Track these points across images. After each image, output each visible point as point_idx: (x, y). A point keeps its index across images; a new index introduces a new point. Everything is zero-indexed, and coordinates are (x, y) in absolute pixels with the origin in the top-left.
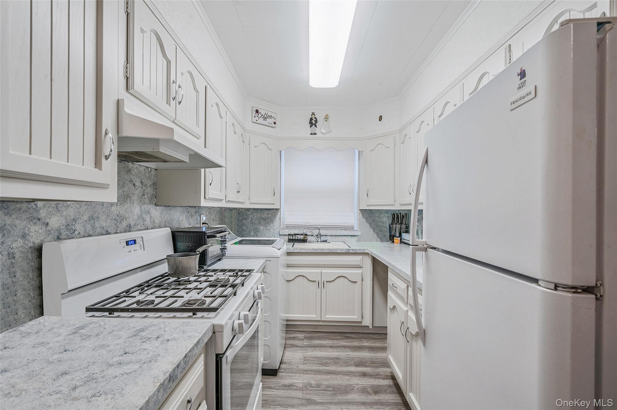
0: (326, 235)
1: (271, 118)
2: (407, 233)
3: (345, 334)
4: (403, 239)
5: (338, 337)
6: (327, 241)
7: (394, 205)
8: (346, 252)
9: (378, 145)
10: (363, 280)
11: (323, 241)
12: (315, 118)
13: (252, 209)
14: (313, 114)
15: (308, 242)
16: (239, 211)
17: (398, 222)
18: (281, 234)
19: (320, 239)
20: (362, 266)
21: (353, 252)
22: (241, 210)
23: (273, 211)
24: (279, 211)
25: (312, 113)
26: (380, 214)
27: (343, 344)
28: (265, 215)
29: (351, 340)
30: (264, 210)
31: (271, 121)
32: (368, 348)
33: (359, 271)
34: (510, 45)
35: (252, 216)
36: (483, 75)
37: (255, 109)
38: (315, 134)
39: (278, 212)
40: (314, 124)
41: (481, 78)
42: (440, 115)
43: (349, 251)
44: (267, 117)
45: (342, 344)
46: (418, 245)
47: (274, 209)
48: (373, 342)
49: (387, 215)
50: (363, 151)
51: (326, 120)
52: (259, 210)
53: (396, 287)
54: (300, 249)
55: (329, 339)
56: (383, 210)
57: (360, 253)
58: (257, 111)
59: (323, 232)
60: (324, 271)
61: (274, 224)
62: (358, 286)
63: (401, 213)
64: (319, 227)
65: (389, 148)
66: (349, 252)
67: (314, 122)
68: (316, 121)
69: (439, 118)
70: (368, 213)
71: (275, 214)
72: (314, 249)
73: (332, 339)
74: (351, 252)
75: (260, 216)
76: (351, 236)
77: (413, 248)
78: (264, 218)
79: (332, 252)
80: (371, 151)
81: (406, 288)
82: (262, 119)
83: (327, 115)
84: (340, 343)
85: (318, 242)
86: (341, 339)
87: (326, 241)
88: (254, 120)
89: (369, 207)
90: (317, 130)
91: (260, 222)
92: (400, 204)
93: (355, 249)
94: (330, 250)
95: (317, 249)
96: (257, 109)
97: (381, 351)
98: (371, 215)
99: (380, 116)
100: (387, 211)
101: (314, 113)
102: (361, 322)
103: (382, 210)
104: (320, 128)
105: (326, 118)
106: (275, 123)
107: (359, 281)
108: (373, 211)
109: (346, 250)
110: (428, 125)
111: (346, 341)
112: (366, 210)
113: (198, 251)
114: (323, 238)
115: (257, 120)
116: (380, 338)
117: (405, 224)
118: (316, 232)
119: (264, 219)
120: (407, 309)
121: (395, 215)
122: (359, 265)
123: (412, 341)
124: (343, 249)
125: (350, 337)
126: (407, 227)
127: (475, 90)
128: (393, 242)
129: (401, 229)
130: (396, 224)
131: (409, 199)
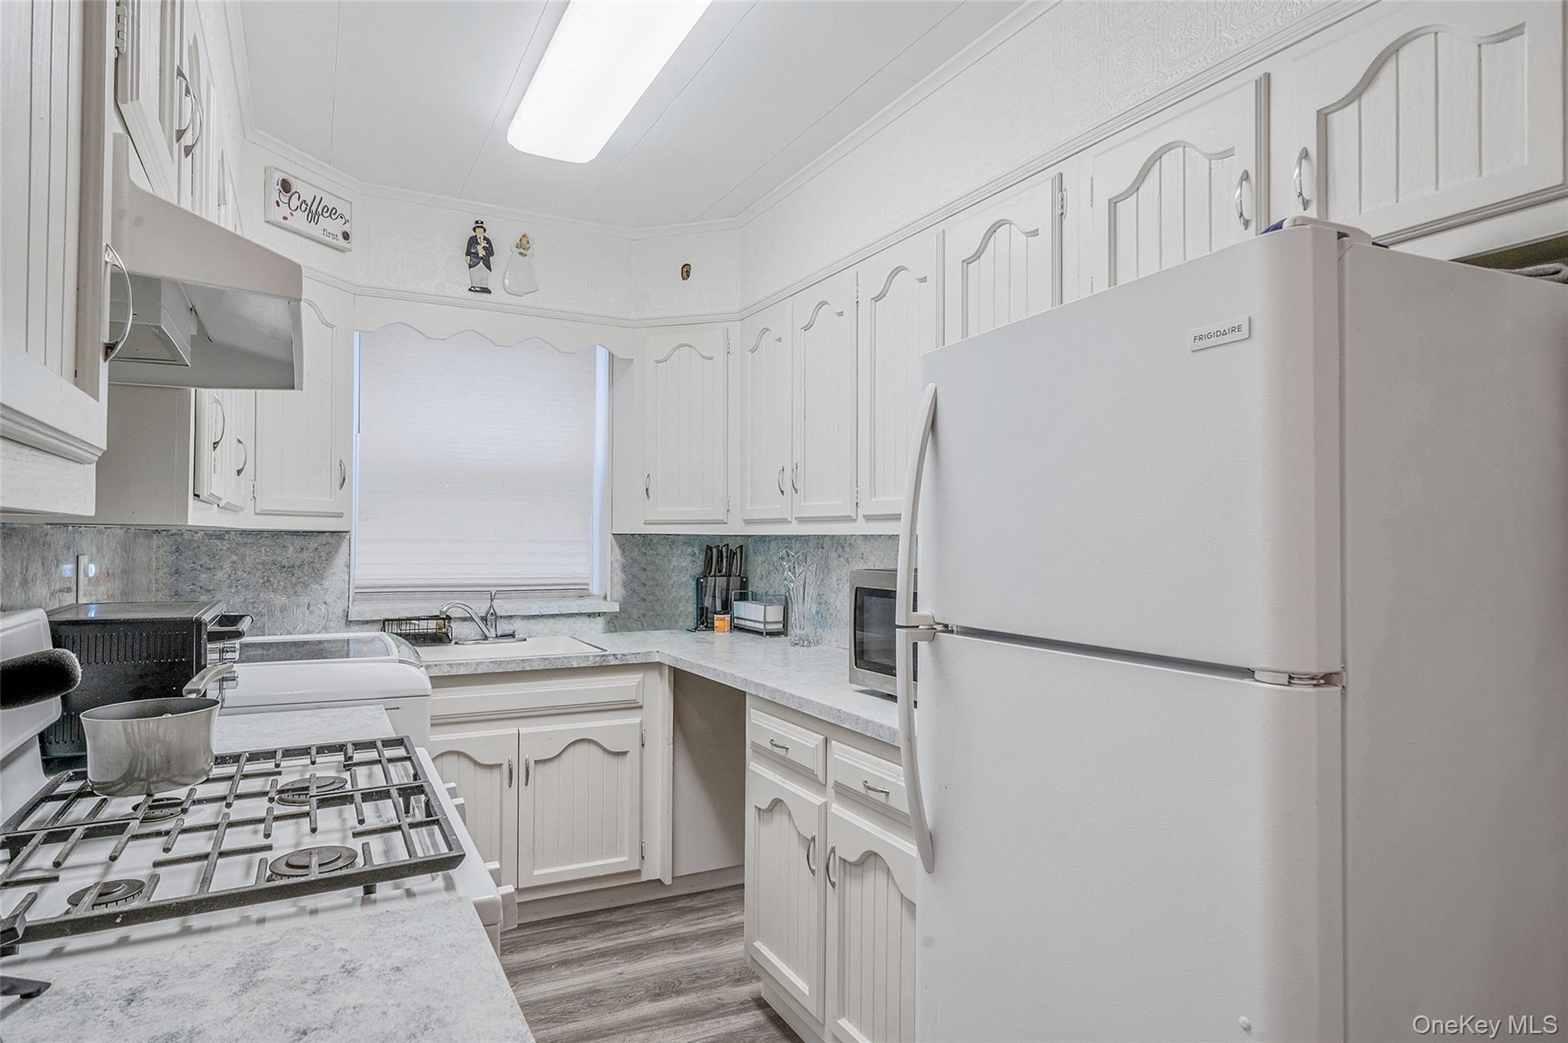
0: (511, 616)
1: (333, 217)
2: (745, 600)
3: (593, 918)
4: (737, 618)
5: (575, 931)
6: (516, 636)
7: (726, 521)
8: (597, 665)
9: (678, 347)
10: (643, 745)
11: (502, 636)
12: (485, 239)
13: (236, 531)
14: (479, 225)
15: (453, 642)
16: (180, 540)
17: (720, 571)
18: (352, 617)
19: (493, 630)
20: (641, 704)
21: (617, 662)
22: (186, 537)
23: (323, 539)
24: (346, 541)
25: (477, 222)
26: (672, 548)
27: (595, 948)
28: (290, 552)
29: (616, 930)
30: (286, 537)
31: (336, 226)
32: (671, 940)
33: (633, 719)
34: (1062, 174)
35: (235, 558)
36: (999, 224)
37: (278, 176)
38: (486, 290)
39: (341, 544)
40: (482, 258)
41: (992, 230)
42: (877, 297)
43: (604, 660)
44: (320, 210)
45: (592, 948)
46: (918, 627)
47: (325, 532)
48: (696, 919)
49: (689, 550)
50: (633, 360)
51: (522, 250)
52: (266, 534)
53: (785, 748)
54: (451, 665)
55: (549, 942)
56: (679, 535)
57: (638, 664)
58: (286, 186)
59: (502, 607)
60: (528, 728)
61: (326, 584)
62: (629, 764)
63: (728, 544)
64: (493, 590)
65: (711, 358)
66: (604, 664)
67: (482, 253)
68: (489, 251)
69: (873, 301)
70: (637, 546)
71: (328, 548)
72: (496, 662)
73: (557, 941)
74: (612, 664)
75: (271, 559)
76: (589, 615)
77: (907, 633)
78: (287, 565)
79: (554, 667)
80: (658, 362)
81: (822, 744)
82: (300, 217)
83: (523, 236)
84: (585, 945)
85: (486, 638)
86: (584, 935)
87: (512, 635)
88: (277, 214)
89: (649, 526)
90: (492, 280)
91: (268, 581)
92: (744, 520)
93: (623, 655)
94: (547, 661)
95: (508, 663)
96: (284, 176)
97: (727, 940)
98: (646, 551)
99: (684, 264)
100: (689, 540)
101: (482, 223)
102: (638, 872)
103: (677, 535)
104: (499, 275)
105: (523, 245)
106: (346, 236)
107: (633, 748)
108: (650, 540)
109: (598, 659)
110: (841, 314)
111: (601, 935)
112: (632, 535)
113: (191, 692)
114: (504, 627)
115: (285, 218)
116: (711, 904)
117: (739, 576)
118: (481, 608)
119: (284, 567)
120: (824, 800)
121: (712, 551)
122: (634, 701)
123: (844, 883)
124: (588, 657)
125: (610, 921)
126: (744, 585)
127: (977, 256)
128: (711, 627)
129: (728, 589)
130: (715, 576)
131: (774, 507)
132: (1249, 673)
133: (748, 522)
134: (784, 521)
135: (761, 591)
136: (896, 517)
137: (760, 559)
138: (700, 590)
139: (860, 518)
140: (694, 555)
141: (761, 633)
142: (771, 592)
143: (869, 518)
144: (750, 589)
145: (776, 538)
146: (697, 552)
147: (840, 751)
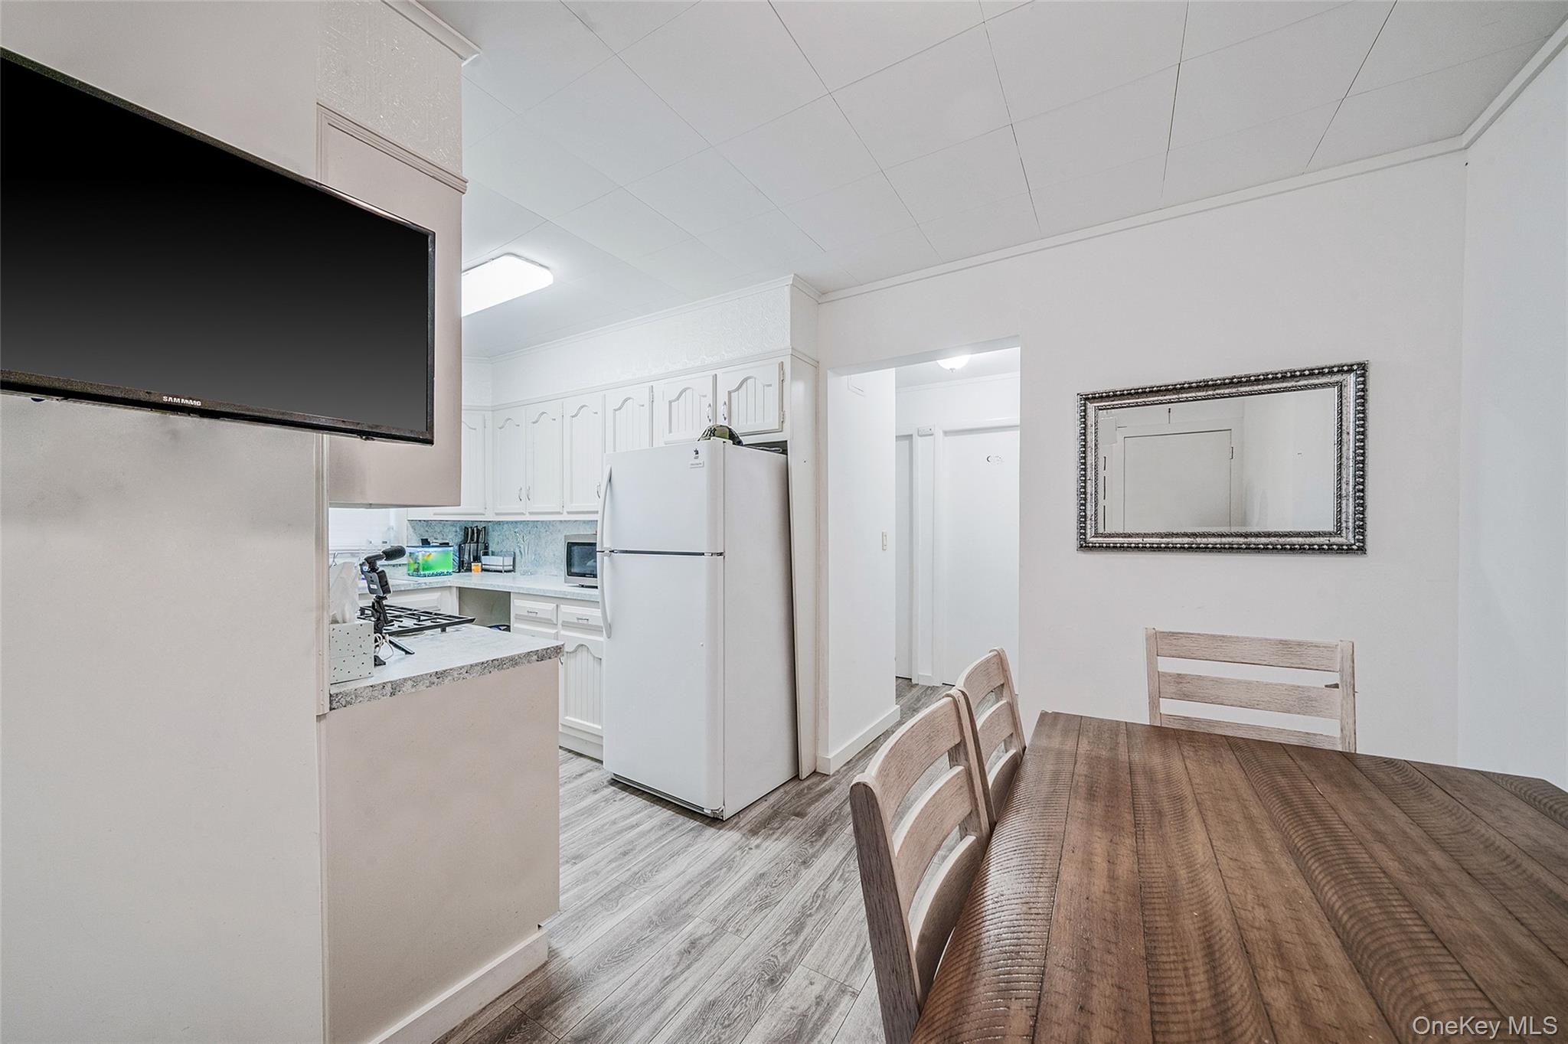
2: (488, 555)
4: (485, 564)
7: (484, 513)
17: (472, 540)
26: (445, 527)
36: (629, 399)
41: (626, 400)
42: (573, 416)
49: (454, 528)
63: (477, 526)
65: (475, 429)
69: (571, 417)
70: (423, 525)
81: (555, 606)
93: (430, 583)
98: (428, 530)
100: (454, 523)
103: (449, 521)
108: (431, 524)
109: (416, 585)
110: (554, 419)
112: (419, 521)
117: (484, 542)
121: (467, 529)
126: (486, 548)
127: (620, 409)
128: (469, 570)
129: (477, 550)
130: (470, 543)
131: (517, 507)
132: (703, 554)
133: (497, 514)
134: (523, 514)
135: (496, 551)
136: (597, 512)
137: (496, 534)
138: (461, 550)
139: (565, 513)
140: (456, 532)
141: (501, 572)
142: (504, 550)
143: (568, 513)
144: (490, 549)
145: (507, 522)
146: (458, 530)
147: (565, 608)
